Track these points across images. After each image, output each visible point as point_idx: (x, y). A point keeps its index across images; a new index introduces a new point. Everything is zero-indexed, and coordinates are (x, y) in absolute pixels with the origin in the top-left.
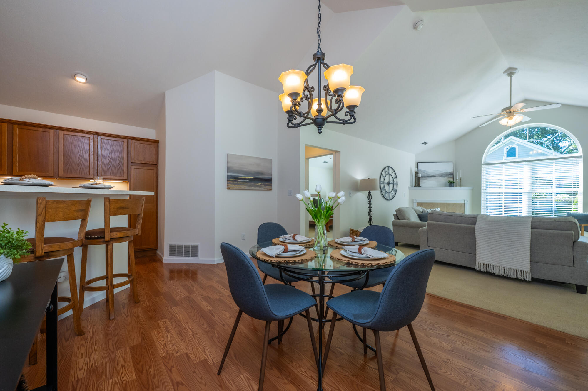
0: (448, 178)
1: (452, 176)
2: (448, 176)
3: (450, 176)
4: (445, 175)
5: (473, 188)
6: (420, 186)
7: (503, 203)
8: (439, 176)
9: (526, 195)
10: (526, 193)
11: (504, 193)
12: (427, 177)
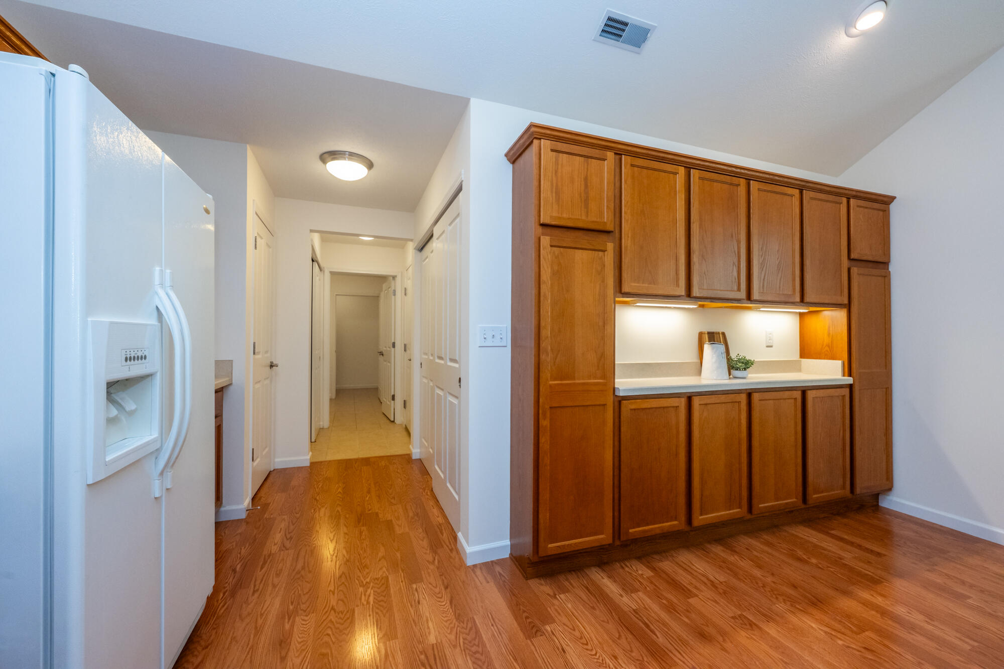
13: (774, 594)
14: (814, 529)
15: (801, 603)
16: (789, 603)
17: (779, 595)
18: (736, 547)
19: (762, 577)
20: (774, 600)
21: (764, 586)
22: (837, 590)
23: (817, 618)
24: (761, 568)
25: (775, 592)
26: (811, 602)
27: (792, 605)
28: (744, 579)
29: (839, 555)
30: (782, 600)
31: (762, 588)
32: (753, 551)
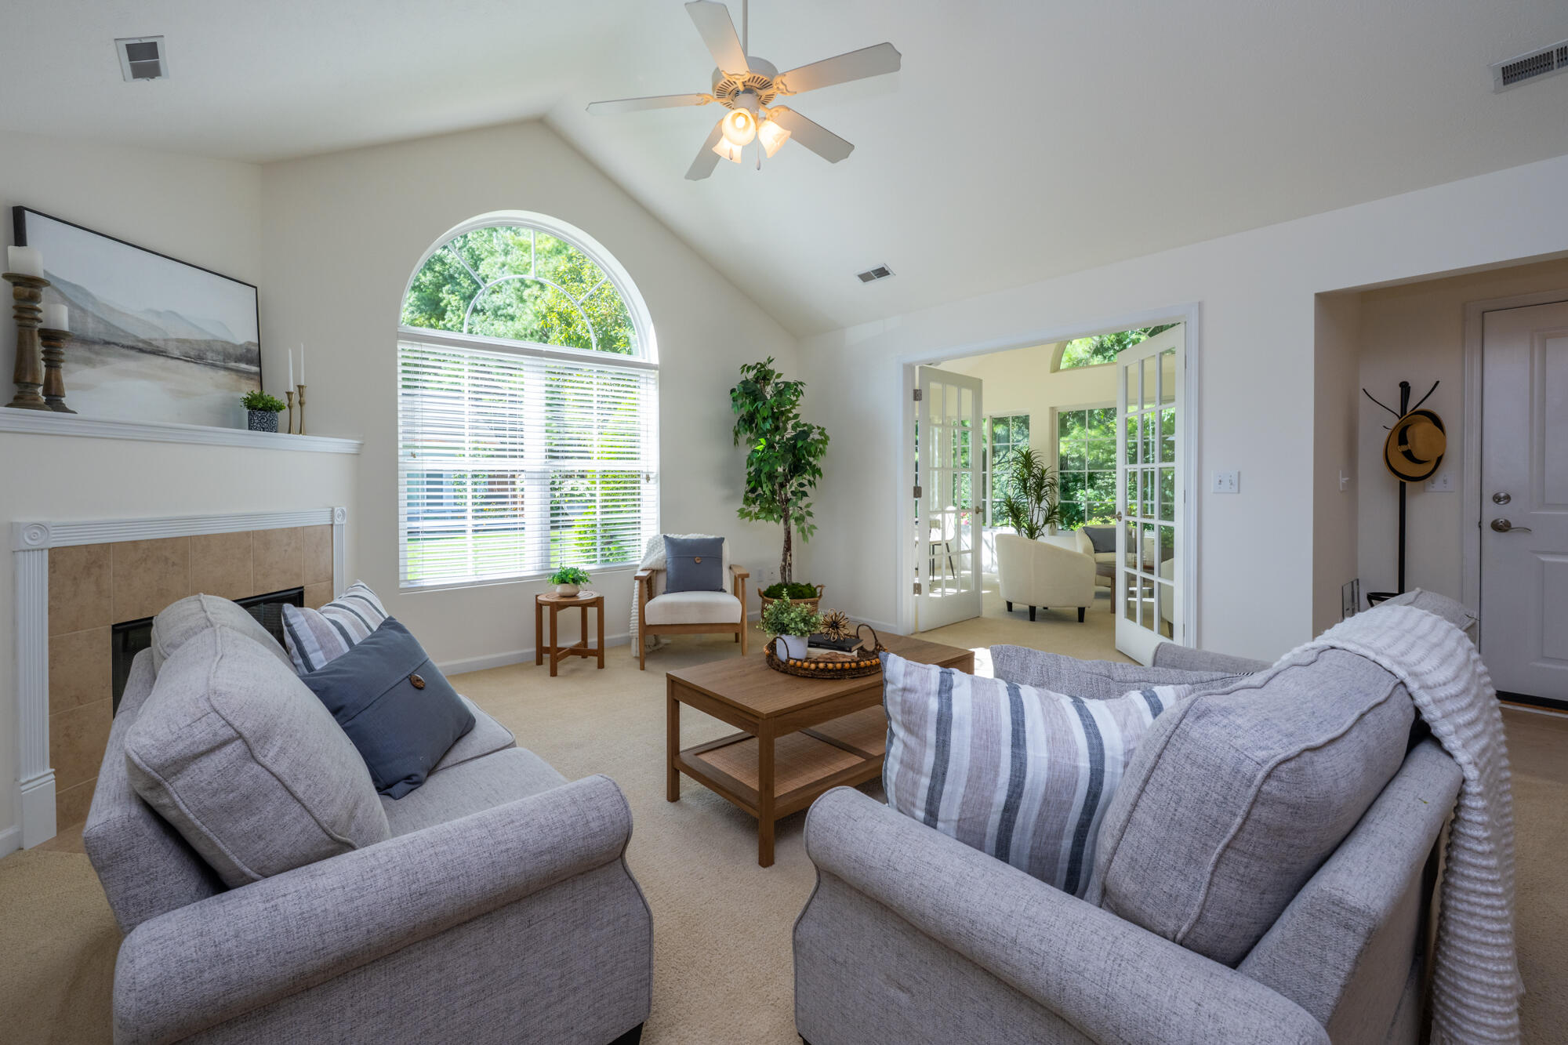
0: (234, 376)
1: (255, 369)
2: (232, 364)
3: (243, 366)
4: (218, 353)
5: (362, 445)
6: (65, 410)
7: (469, 514)
8: (188, 358)
9: (536, 482)
10: (536, 476)
11: (469, 475)
12: (107, 343)
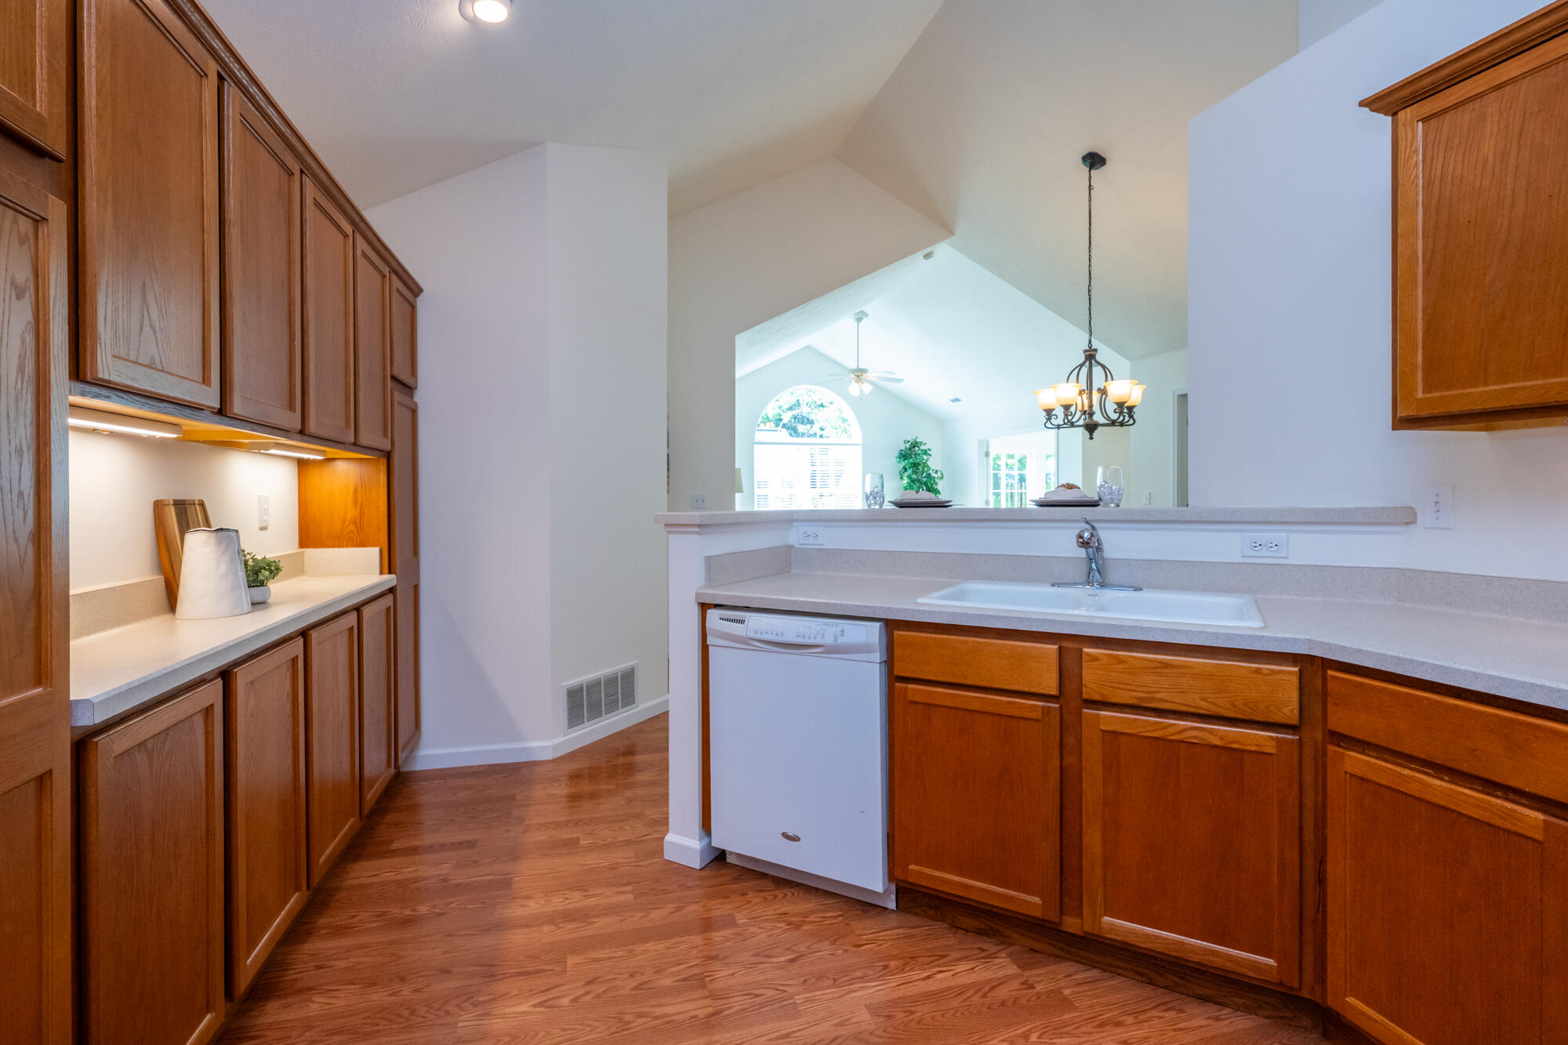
13: (438, 1010)
14: (370, 858)
15: (479, 991)
16: (467, 1005)
17: (444, 1004)
18: (296, 980)
19: (393, 998)
20: (449, 1019)
21: (413, 1012)
22: (488, 930)
23: (515, 993)
24: (375, 984)
25: (436, 1005)
26: (486, 977)
27: (475, 1005)
28: (376, 1028)
29: (439, 875)
30: (456, 1010)
31: (414, 1017)
32: (334, 963)
